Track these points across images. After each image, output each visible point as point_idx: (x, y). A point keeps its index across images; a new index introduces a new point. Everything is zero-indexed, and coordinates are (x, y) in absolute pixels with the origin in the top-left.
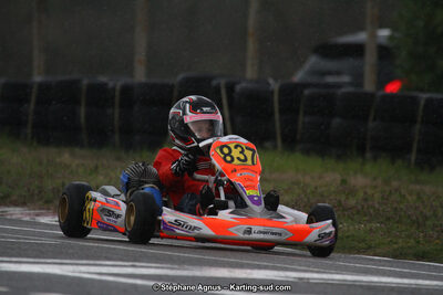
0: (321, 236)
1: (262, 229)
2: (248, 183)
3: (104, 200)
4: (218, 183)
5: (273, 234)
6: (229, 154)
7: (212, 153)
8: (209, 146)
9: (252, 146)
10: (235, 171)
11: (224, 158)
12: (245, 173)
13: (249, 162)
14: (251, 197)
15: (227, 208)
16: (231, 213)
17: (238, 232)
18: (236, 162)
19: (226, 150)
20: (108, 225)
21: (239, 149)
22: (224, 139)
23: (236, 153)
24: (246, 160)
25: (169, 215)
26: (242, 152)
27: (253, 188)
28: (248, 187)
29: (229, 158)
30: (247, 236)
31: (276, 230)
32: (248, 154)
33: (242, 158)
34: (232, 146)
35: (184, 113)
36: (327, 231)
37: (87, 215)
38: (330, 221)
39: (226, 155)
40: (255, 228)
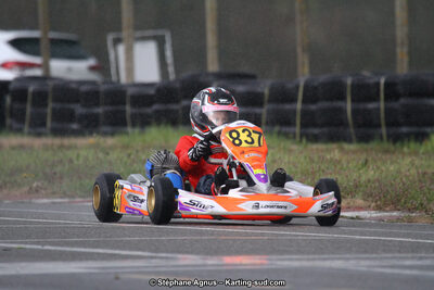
0: (324, 207)
1: (268, 203)
2: (255, 163)
3: (129, 187)
4: (231, 165)
5: (278, 207)
6: (237, 138)
7: (222, 138)
8: (220, 132)
9: (259, 129)
10: (243, 153)
11: (233, 142)
12: (253, 155)
13: (256, 144)
14: (258, 176)
15: (238, 186)
16: (241, 191)
17: (247, 208)
18: (244, 144)
19: (235, 135)
20: (134, 210)
21: (247, 133)
22: (233, 125)
23: (244, 137)
24: (253, 142)
25: (184, 197)
26: (249, 135)
27: (260, 167)
28: (255, 167)
29: (237, 142)
30: (255, 211)
31: (281, 204)
32: (255, 136)
33: (250, 140)
34: (240, 130)
35: (203, 104)
36: (330, 202)
37: (117, 202)
38: (333, 193)
39: (234, 139)
40: (262, 203)
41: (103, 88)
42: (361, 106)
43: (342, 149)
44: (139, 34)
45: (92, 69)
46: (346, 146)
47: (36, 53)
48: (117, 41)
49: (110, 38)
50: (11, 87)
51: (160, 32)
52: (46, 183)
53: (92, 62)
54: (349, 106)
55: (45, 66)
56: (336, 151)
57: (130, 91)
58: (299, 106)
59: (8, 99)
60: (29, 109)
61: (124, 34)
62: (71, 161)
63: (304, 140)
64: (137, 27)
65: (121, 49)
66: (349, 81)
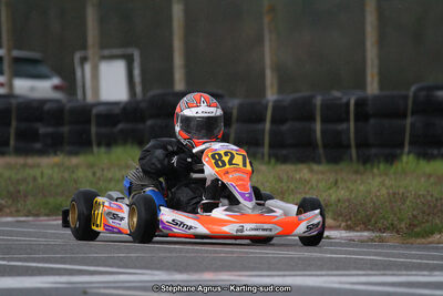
41: (68, 106)
42: (331, 127)
43: (311, 171)
44: (106, 52)
45: (56, 88)
46: (315, 167)
48: (84, 60)
49: (77, 56)
51: (129, 51)
52: (10, 202)
53: (56, 81)
54: (318, 127)
56: (306, 171)
58: (268, 125)
61: (90, 53)
62: (35, 179)
63: (273, 161)
64: (103, 46)
65: (88, 67)
66: (318, 100)
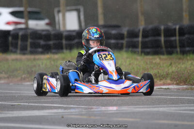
41: (53, 33)
42: (168, 39)
43: (160, 59)
44: (68, 8)
45: (47, 24)
46: (162, 57)
47: (22, 18)
48: (59, 12)
49: (56, 10)
50: (12, 33)
51: (78, 7)
53: (47, 21)
54: (162, 39)
55: (26, 23)
56: (158, 59)
57: (65, 34)
58: (140, 39)
59: (10, 38)
60: (19, 42)
61: (61, 8)
62: (39, 66)
63: (143, 54)
64: (67, 5)
65: (61, 15)
66: (162, 28)
